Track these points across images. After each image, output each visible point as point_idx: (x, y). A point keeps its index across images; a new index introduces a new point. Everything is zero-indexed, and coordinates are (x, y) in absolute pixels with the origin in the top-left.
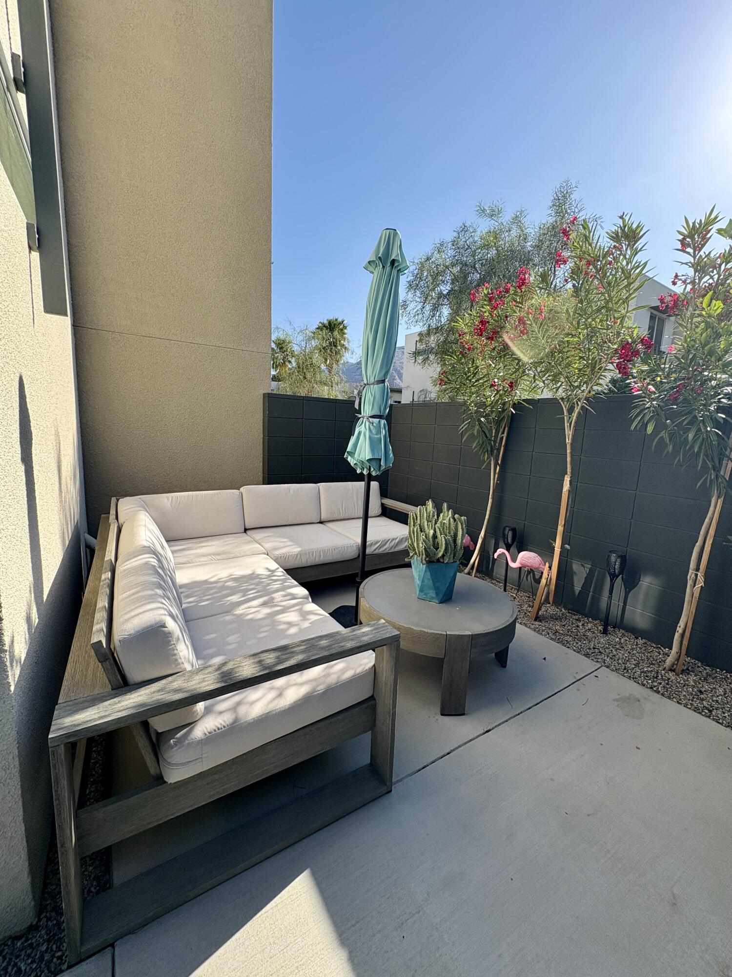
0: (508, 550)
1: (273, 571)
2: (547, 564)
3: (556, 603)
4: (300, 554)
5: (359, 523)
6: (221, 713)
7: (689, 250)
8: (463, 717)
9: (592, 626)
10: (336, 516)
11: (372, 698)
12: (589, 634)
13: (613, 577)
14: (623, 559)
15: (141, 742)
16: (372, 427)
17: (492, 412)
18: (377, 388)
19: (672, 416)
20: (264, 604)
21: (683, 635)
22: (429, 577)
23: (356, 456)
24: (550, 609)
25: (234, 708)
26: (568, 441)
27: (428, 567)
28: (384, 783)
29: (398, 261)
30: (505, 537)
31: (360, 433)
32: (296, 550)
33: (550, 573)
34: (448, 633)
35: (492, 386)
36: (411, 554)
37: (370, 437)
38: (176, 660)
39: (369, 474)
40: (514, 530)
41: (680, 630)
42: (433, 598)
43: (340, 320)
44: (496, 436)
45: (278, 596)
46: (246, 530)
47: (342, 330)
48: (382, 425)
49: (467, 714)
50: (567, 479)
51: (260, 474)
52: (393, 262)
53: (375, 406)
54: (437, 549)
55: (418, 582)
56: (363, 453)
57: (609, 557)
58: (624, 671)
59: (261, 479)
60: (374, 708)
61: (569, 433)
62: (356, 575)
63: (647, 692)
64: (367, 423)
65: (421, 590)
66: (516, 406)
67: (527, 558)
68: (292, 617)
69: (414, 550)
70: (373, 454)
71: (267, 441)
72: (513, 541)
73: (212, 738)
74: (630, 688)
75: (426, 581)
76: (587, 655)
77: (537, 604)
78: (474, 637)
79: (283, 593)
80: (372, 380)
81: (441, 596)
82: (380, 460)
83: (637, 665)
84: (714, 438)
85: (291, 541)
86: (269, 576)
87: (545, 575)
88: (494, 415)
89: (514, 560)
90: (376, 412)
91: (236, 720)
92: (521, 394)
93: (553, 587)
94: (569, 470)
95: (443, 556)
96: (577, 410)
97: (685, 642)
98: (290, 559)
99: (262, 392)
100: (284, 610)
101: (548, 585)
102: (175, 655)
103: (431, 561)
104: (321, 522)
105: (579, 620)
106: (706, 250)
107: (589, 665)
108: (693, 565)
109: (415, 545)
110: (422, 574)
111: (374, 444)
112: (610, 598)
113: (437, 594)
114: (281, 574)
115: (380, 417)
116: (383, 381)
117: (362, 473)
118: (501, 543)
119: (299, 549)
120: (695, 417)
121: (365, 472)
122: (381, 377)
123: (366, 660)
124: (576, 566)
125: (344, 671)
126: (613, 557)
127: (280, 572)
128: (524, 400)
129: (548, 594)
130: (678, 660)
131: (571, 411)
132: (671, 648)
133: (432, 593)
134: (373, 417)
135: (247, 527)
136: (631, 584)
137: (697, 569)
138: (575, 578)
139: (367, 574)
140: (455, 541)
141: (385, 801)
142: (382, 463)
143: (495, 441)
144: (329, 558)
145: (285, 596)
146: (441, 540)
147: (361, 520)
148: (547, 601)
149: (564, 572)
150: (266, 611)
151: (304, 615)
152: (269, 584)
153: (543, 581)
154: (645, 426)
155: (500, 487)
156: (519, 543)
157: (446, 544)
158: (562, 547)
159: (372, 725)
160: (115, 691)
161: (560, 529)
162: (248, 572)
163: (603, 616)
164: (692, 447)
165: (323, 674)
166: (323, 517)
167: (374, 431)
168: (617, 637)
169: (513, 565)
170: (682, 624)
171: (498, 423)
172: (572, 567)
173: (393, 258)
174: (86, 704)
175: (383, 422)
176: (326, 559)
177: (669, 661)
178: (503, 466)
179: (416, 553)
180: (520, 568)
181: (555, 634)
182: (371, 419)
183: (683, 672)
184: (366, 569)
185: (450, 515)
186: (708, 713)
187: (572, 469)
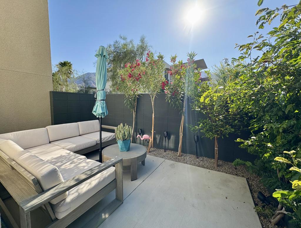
0: (140, 135)
1: (69, 153)
2: (151, 137)
3: (154, 147)
4: (76, 147)
5: (99, 133)
6: (73, 194)
7: (172, 62)
8: (137, 180)
9: (162, 151)
10: (85, 133)
11: (115, 179)
12: (162, 153)
13: (165, 137)
14: (167, 132)
15: (49, 209)
16: (101, 103)
17: (132, 97)
18: (102, 92)
19: (174, 98)
20: (71, 163)
21: (180, 148)
22: (123, 145)
23: (97, 112)
24: (152, 149)
25: (77, 191)
26: (153, 105)
27: (123, 142)
28: (121, 201)
29: (106, 56)
30: (139, 132)
31: (97, 105)
32: (74, 146)
33: (151, 140)
34: (131, 158)
35: (132, 90)
36: (117, 140)
37: (101, 106)
38: (60, 179)
39: (101, 118)
40: (141, 130)
41: (179, 147)
42: (125, 150)
43: (69, 62)
44: (134, 104)
45: (75, 160)
46: (50, 142)
47: (70, 66)
48: (104, 103)
49: (138, 179)
50: (153, 114)
51: (50, 121)
52: (104, 56)
53: (102, 97)
54: (125, 136)
55: (120, 147)
56: (99, 111)
57: (164, 133)
58: (170, 159)
59: (51, 123)
60: (116, 181)
61: (153, 103)
62: (99, 149)
63: (175, 162)
64: (100, 102)
65: (121, 149)
66: (139, 95)
67: (145, 136)
68: (84, 164)
69: (118, 138)
70: (102, 111)
71: (53, 109)
72: (141, 133)
73: (73, 201)
74: (172, 162)
75: (123, 146)
76: (162, 158)
77: (149, 148)
78: (138, 157)
79: (76, 159)
80: (100, 89)
81: (127, 149)
82: (104, 113)
83: (172, 157)
84: (181, 103)
85: (71, 143)
86: (68, 155)
87: (150, 140)
88: (133, 98)
89: (142, 138)
90: (102, 99)
91: (79, 194)
92: (139, 92)
93: (152, 142)
94: (153, 112)
95: (127, 138)
96: (154, 97)
97: (181, 149)
98: (73, 149)
99: (49, 91)
100: (80, 163)
101: (151, 143)
102: (60, 178)
103: (124, 140)
104: (80, 136)
105: (159, 150)
106: (176, 62)
107: (163, 159)
108: (180, 132)
109: (119, 136)
110: (121, 144)
111: (102, 108)
112: (165, 143)
113: (126, 149)
114: (72, 154)
115: (103, 100)
116: (104, 90)
117: (99, 118)
118: (138, 134)
119: (75, 145)
120: (177, 99)
121: (100, 117)
122: (103, 89)
123: (112, 169)
124: (157, 136)
125: (107, 173)
126: (165, 132)
127: (72, 153)
128: (141, 94)
129: (152, 145)
130: (180, 154)
131: (153, 97)
132: (178, 152)
133: (125, 149)
134: (101, 100)
135: (51, 141)
136: (169, 139)
137: (181, 132)
138: (157, 139)
139: (102, 148)
140: (130, 133)
141: (122, 206)
142: (105, 114)
143: (134, 105)
144: (87, 146)
145: (78, 159)
146: (126, 134)
147: (99, 132)
148: (151, 147)
149: (155, 139)
150: (73, 165)
151: (88, 163)
152: (70, 158)
153: (150, 142)
154: (168, 101)
155: (136, 118)
156: (143, 133)
157: (128, 134)
158: (154, 132)
159: (116, 187)
160: (40, 194)
161: (153, 127)
162: (59, 155)
163: (164, 147)
164: (178, 105)
165: (101, 175)
166: (81, 134)
167: (102, 105)
168: (168, 152)
169: (142, 139)
170: (180, 145)
171: (134, 100)
172: (156, 137)
173: (104, 55)
174: (32, 200)
175: (104, 101)
176: (86, 147)
177: (178, 155)
178: (136, 112)
179: (119, 139)
180: (143, 140)
181: (154, 155)
182: (101, 101)
183: (181, 156)
184: (102, 147)
185: (128, 127)
186: (186, 163)
187: (154, 112)
